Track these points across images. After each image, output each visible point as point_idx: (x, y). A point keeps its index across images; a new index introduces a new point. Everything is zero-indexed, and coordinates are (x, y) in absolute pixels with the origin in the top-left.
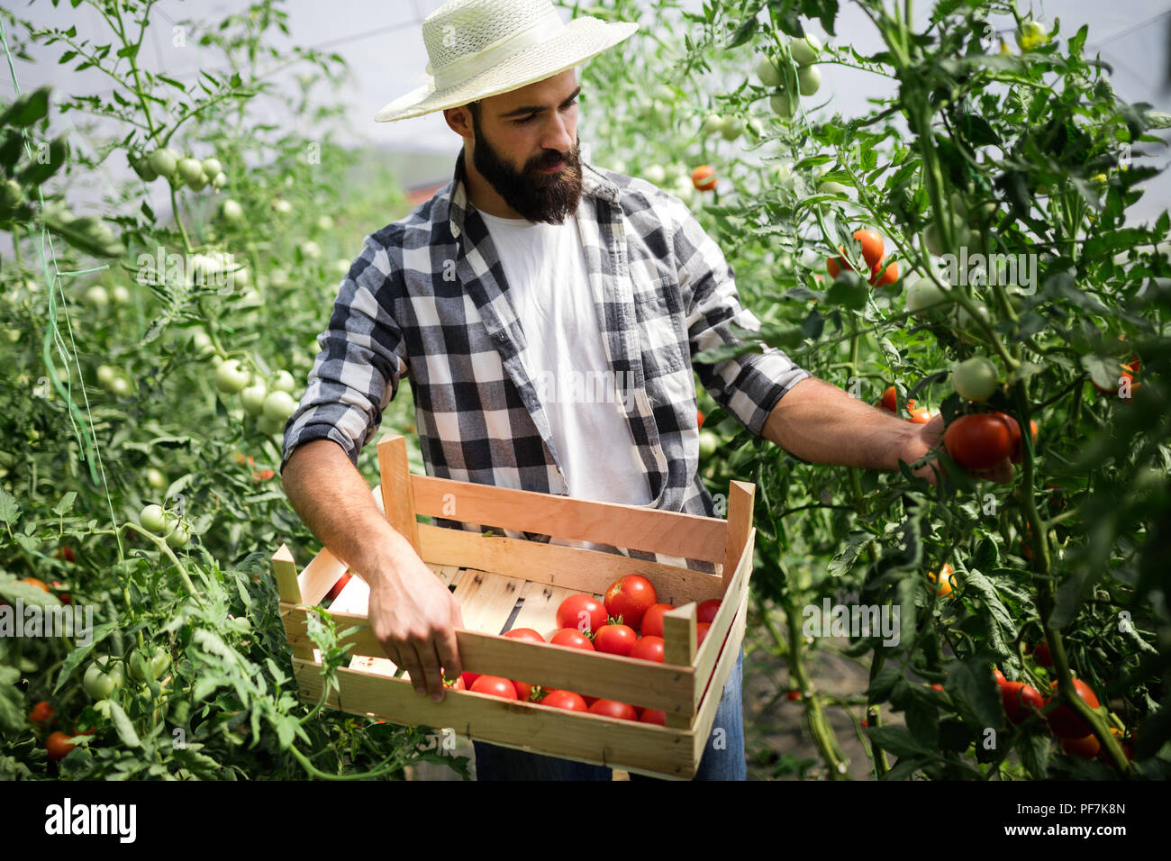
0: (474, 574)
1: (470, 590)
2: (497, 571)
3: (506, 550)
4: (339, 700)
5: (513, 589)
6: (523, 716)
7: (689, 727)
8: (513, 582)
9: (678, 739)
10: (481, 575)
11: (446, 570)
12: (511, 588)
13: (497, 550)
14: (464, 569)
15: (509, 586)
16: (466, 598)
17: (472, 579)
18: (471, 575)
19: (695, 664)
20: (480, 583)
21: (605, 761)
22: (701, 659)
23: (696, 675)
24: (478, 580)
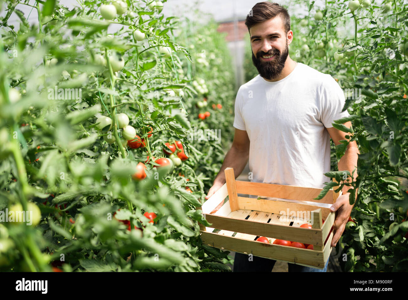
0: (256, 212)
1: (254, 216)
2: (263, 211)
3: (265, 203)
6: (268, 248)
7: (321, 250)
8: (268, 214)
9: (318, 254)
10: (258, 212)
11: (247, 211)
12: (267, 216)
13: (262, 204)
14: (253, 211)
15: (266, 215)
16: (253, 218)
17: (255, 213)
18: (255, 212)
19: (322, 228)
20: (258, 214)
21: (295, 262)
22: (324, 227)
23: (323, 232)
24: (257, 214)
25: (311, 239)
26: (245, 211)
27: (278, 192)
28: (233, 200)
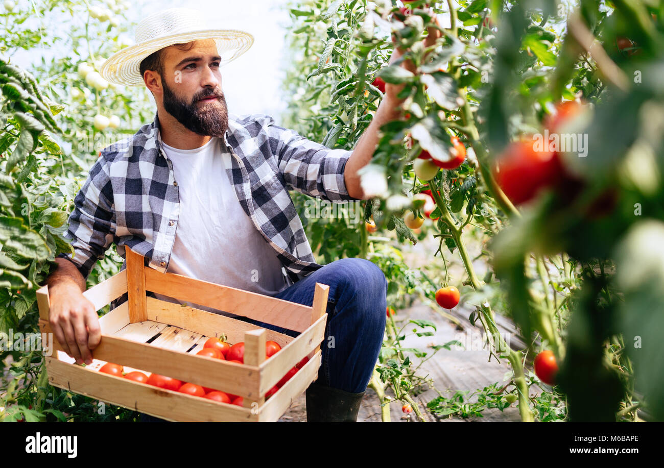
0: (175, 329)
1: (168, 337)
2: (187, 329)
3: (192, 316)
4: (69, 383)
5: (194, 339)
6: (165, 399)
8: (195, 335)
9: (249, 416)
10: (178, 329)
11: (160, 325)
13: (189, 315)
14: (169, 326)
15: (192, 337)
16: (164, 340)
18: (172, 329)
19: (261, 366)
22: (267, 365)
23: (262, 373)
24: (176, 332)
25: (239, 384)
26: (157, 324)
27: (218, 298)
28: (136, 302)
